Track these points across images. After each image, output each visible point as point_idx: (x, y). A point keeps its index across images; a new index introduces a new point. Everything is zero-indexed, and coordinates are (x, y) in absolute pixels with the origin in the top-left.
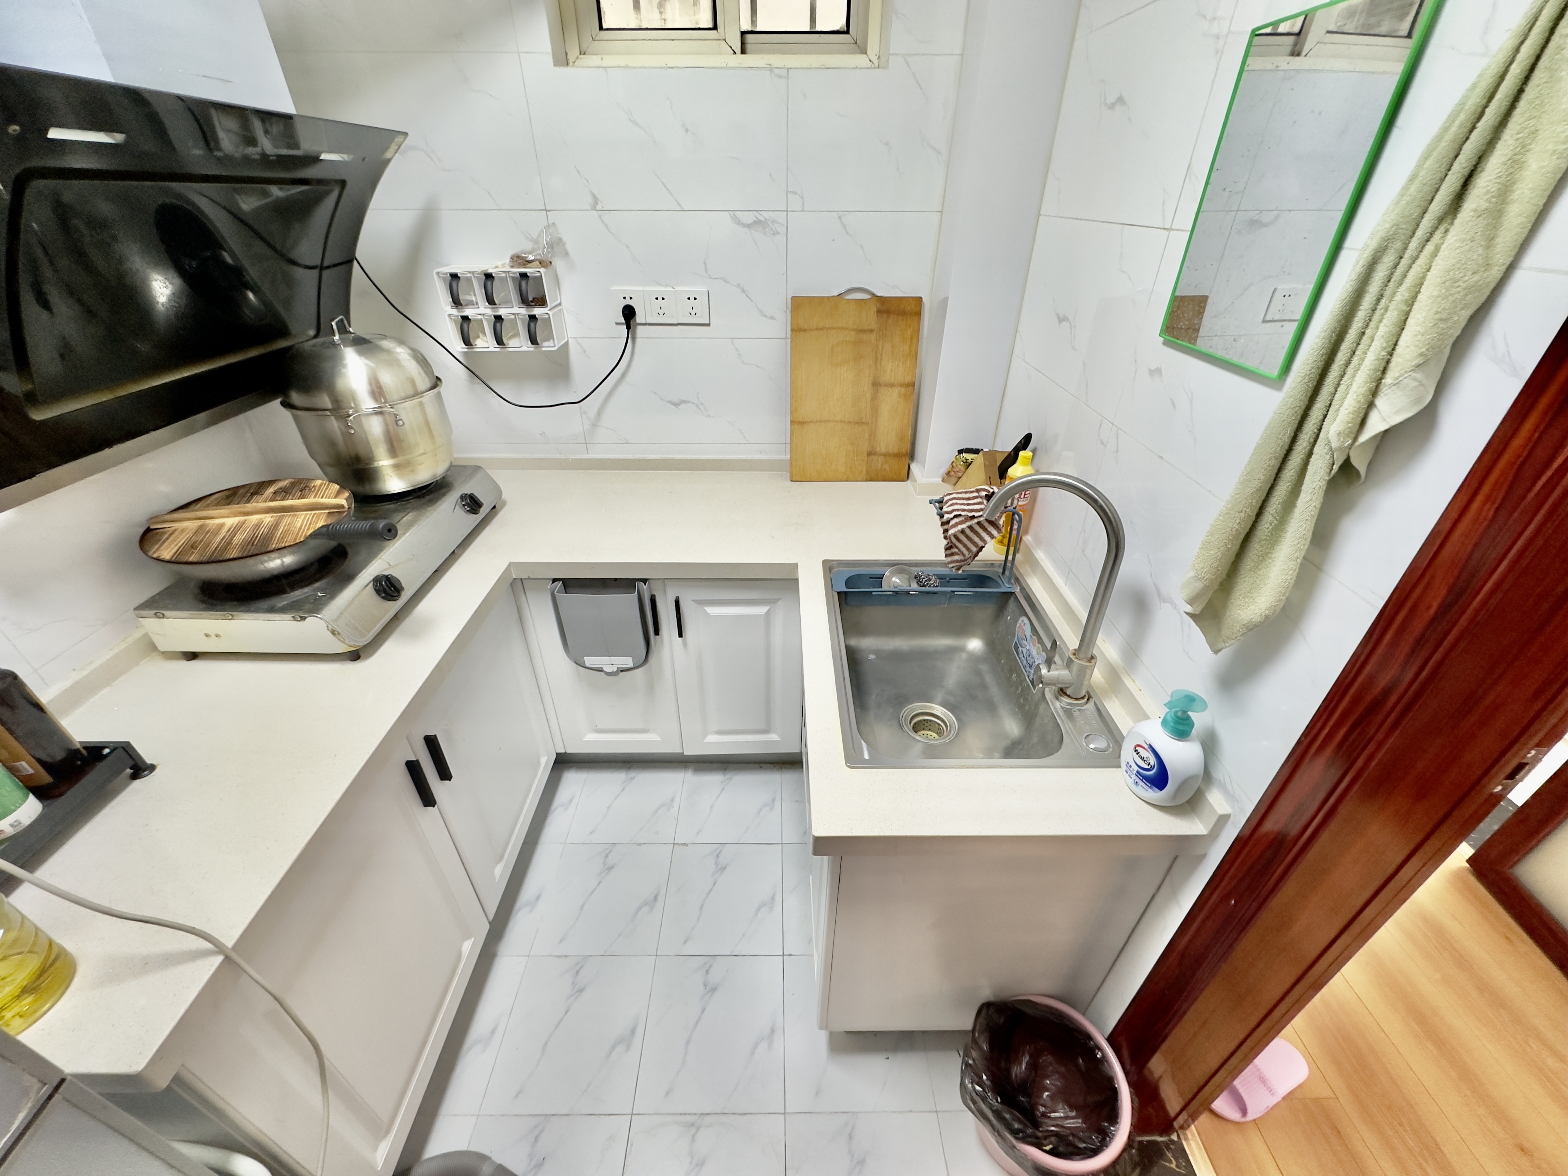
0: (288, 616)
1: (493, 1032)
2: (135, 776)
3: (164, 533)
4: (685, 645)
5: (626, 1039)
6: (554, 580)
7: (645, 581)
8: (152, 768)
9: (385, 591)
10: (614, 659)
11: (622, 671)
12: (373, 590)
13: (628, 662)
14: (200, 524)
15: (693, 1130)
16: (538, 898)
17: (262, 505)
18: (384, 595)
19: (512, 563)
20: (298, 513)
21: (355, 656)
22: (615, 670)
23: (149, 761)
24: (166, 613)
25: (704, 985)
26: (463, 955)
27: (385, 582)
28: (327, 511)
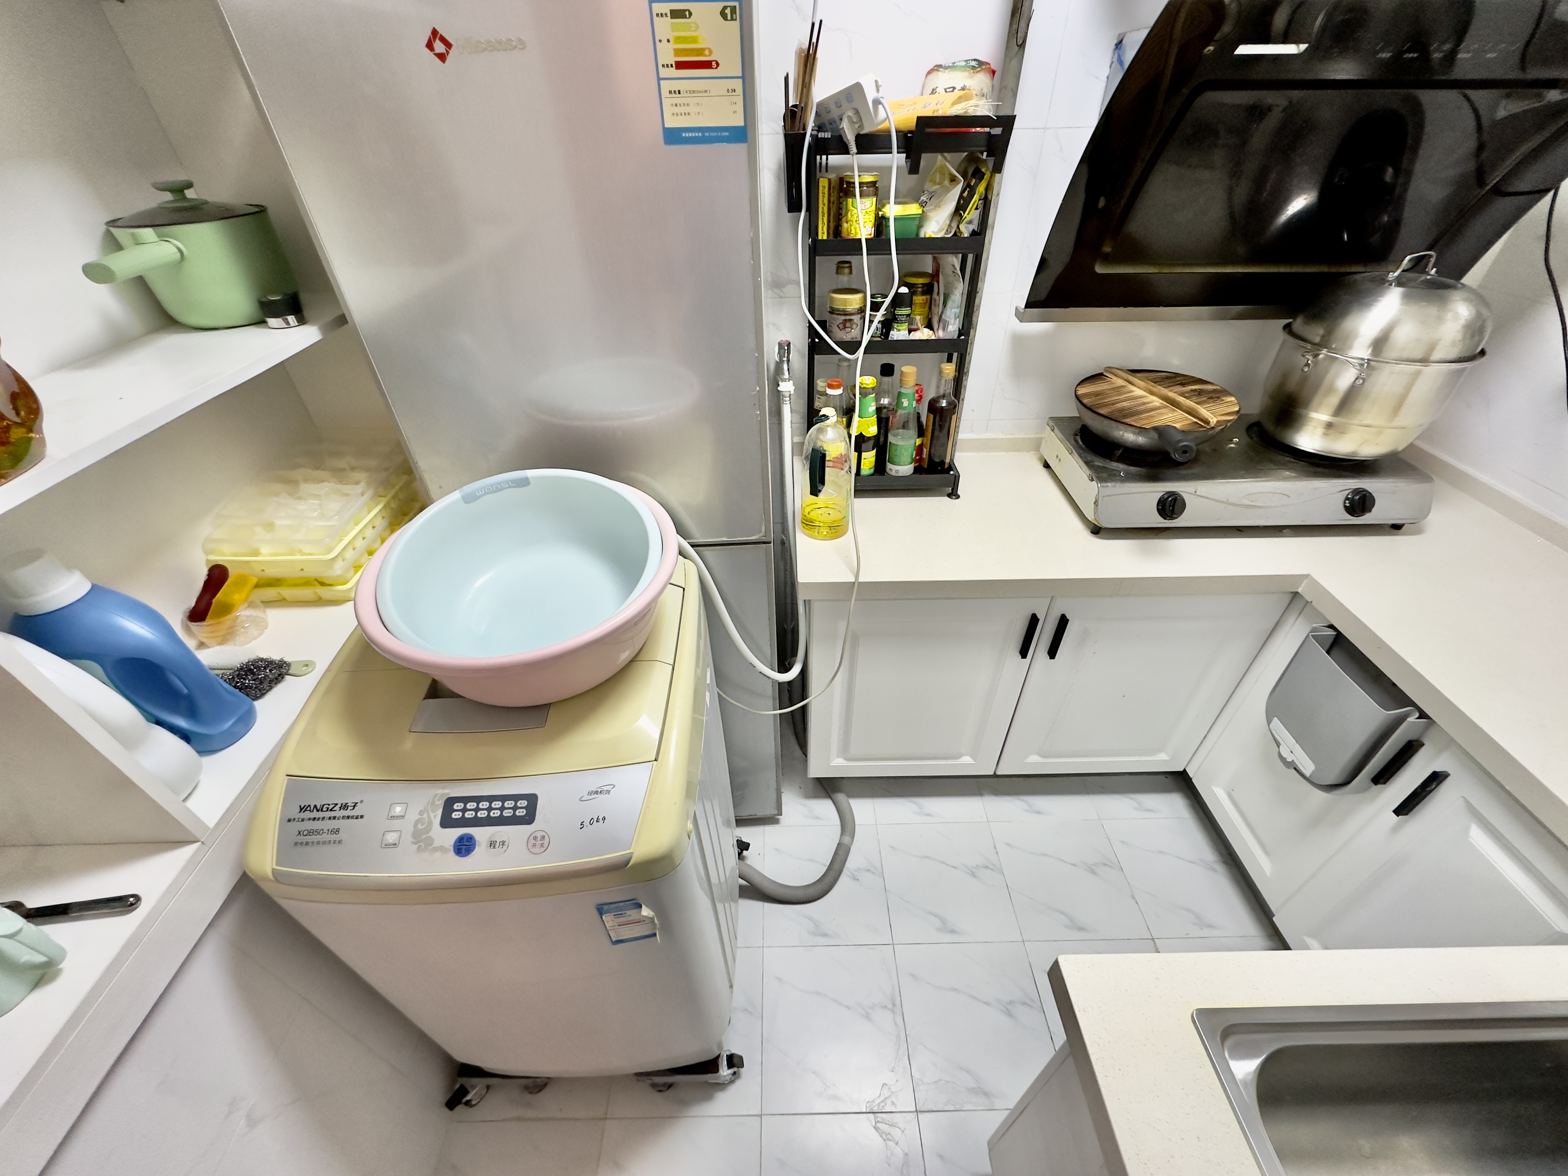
0: (1088, 472)
1: (928, 815)
2: (949, 496)
3: (1105, 379)
4: (1396, 829)
5: (946, 928)
6: (1331, 627)
7: (1423, 715)
8: (958, 497)
9: (1164, 506)
10: (1298, 749)
11: (1295, 769)
12: (1159, 498)
13: (1308, 767)
14: (1124, 384)
15: (890, 1006)
16: (1039, 812)
17: (1171, 394)
18: (1160, 507)
19: (1312, 577)
20: (1178, 410)
21: (1096, 531)
22: (1289, 760)
23: (959, 493)
24: (1056, 429)
25: (1010, 1001)
26: (960, 760)
27: (1172, 500)
28: (1196, 420)
